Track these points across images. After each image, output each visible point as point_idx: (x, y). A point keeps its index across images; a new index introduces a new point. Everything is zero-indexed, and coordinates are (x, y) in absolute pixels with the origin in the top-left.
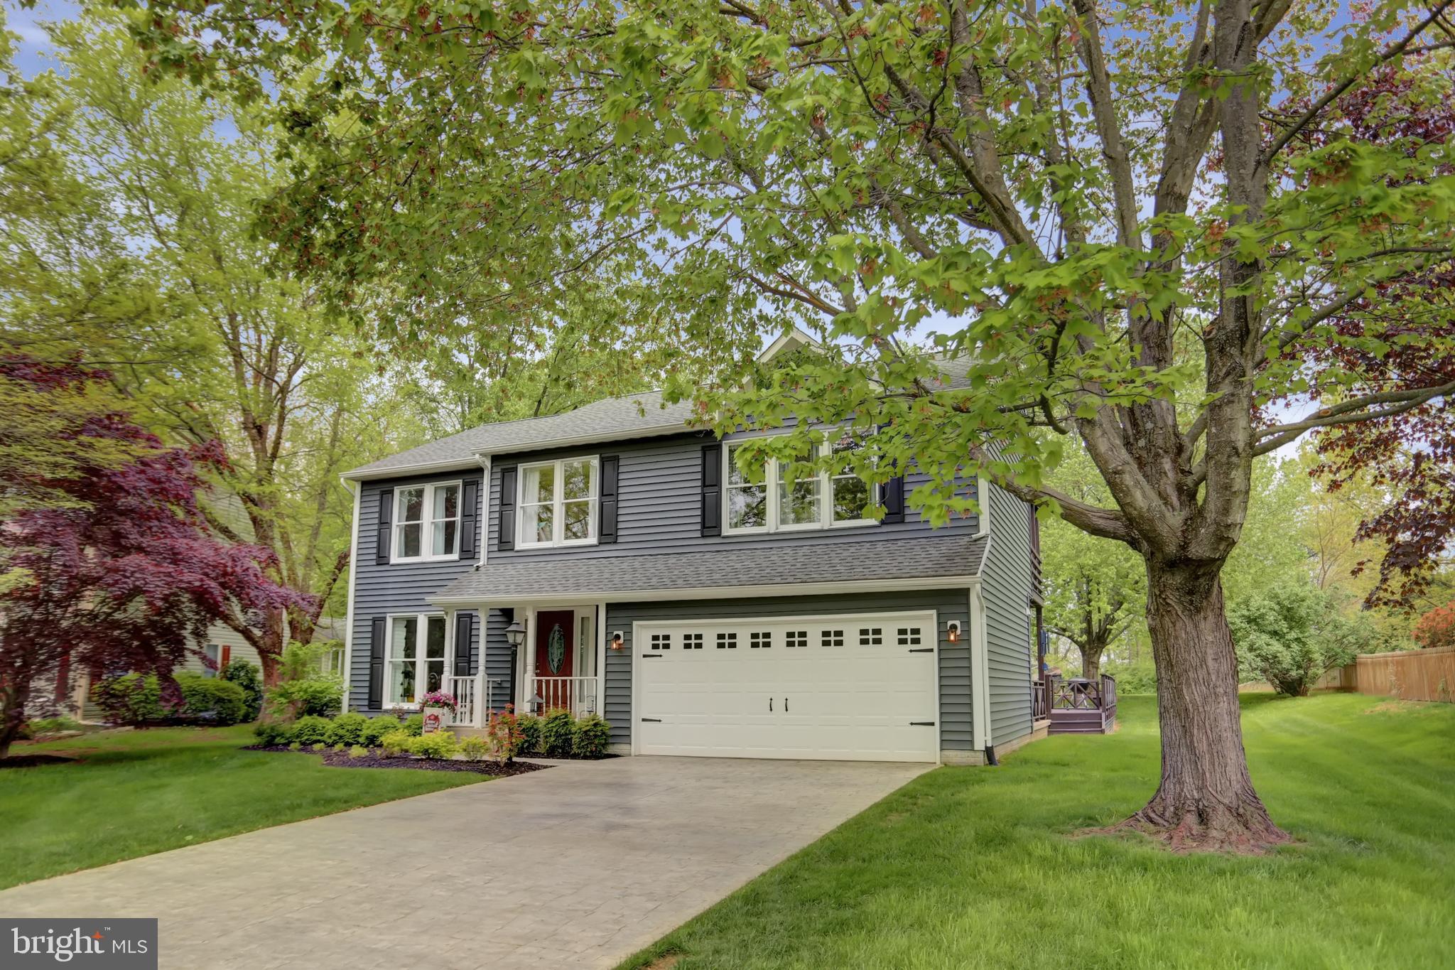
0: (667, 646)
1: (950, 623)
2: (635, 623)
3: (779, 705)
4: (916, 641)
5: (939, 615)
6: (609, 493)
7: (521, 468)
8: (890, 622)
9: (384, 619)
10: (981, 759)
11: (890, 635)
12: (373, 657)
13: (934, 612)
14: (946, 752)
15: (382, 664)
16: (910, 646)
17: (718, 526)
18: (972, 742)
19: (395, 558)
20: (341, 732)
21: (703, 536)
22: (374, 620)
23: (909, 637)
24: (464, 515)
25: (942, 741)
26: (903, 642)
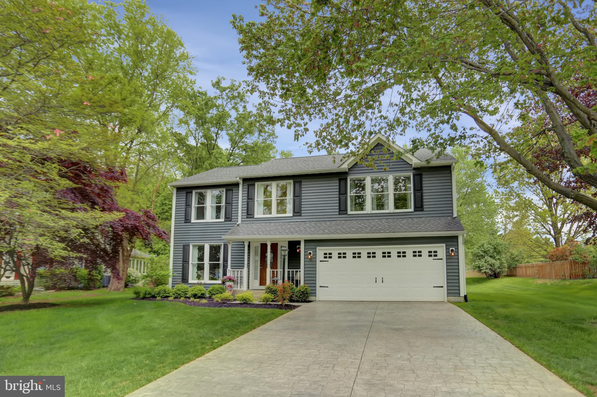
0: (330, 257)
1: (451, 249)
2: (317, 248)
3: (379, 280)
4: (436, 256)
5: (446, 246)
6: (297, 196)
7: (257, 184)
8: (425, 249)
9: (189, 246)
10: (463, 299)
11: (425, 253)
12: (184, 261)
13: (444, 245)
14: (449, 297)
15: (188, 264)
16: (433, 257)
17: (346, 210)
18: (459, 293)
19: (193, 220)
20: (179, 292)
21: (339, 214)
22: (184, 246)
23: (433, 254)
24: (226, 203)
25: (448, 293)
26: (430, 256)
